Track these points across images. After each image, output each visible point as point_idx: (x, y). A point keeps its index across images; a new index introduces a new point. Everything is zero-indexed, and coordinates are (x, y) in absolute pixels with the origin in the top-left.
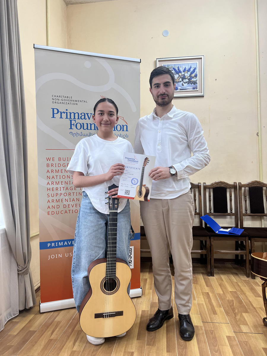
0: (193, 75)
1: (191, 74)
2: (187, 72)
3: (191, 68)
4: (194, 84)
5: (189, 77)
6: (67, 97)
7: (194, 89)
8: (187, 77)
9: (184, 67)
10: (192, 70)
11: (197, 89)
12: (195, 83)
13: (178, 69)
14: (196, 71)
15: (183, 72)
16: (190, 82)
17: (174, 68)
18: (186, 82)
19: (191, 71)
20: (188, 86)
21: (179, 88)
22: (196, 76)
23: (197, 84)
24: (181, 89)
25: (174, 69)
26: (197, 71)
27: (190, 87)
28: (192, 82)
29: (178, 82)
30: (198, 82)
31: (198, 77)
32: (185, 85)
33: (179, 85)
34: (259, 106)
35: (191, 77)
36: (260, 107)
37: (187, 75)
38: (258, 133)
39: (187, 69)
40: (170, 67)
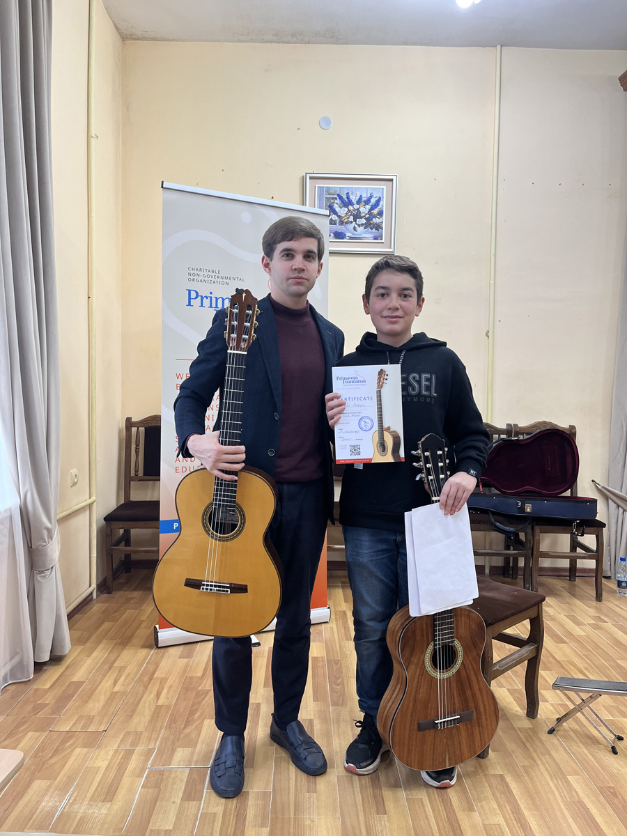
0: (375, 211)
1: (373, 208)
2: (363, 204)
3: (371, 197)
4: (377, 229)
5: (368, 216)
6: (213, 271)
7: (376, 238)
8: (363, 215)
9: (359, 195)
10: (373, 201)
11: (382, 239)
12: (378, 227)
13: (348, 198)
14: (381, 203)
15: (357, 204)
16: (368, 225)
17: (338, 195)
18: (362, 225)
19: (371, 204)
20: (365, 233)
21: (348, 234)
22: (381, 213)
23: (382, 229)
24: (351, 238)
25: (340, 197)
26: (383, 203)
27: (368, 235)
28: (373, 226)
29: (346, 223)
30: (384, 226)
31: (384, 217)
32: (360, 230)
33: (347, 229)
34: (492, 282)
35: (371, 216)
36: (495, 283)
37: (364, 210)
38: (488, 331)
39: (364, 199)
40: (332, 191)
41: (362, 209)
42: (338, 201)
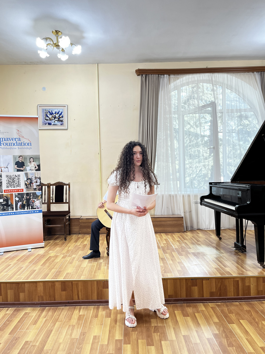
1: (60, 115)
2: (57, 114)
7: (61, 125)
8: (57, 117)
9: (55, 111)
10: (60, 113)
11: (63, 125)
13: (52, 112)
14: (62, 113)
15: (55, 114)
16: (59, 120)
17: (49, 111)
18: (57, 120)
21: (52, 124)
22: (62, 117)
27: (59, 123)
29: (52, 120)
30: (63, 121)
31: (64, 118)
32: (56, 122)
33: (52, 122)
35: (59, 118)
37: (57, 116)
38: (99, 153)
39: (57, 112)
40: (47, 110)
41: (56, 116)
42: (49, 113)
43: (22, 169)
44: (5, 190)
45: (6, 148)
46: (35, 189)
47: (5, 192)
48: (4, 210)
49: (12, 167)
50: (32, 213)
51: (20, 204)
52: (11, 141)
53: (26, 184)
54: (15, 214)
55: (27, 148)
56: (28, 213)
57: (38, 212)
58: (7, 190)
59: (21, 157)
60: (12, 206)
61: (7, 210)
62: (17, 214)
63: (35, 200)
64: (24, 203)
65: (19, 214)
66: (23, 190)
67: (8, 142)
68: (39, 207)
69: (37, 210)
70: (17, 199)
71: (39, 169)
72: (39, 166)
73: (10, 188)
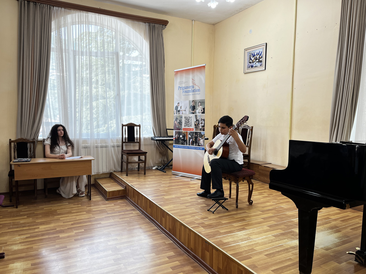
0: (260, 57)
7: (261, 66)
8: (258, 58)
13: (254, 54)
14: (262, 53)
16: (259, 61)
18: (257, 62)
20: (258, 64)
22: (262, 57)
24: (255, 67)
30: (262, 61)
33: (254, 64)
39: (258, 53)
40: (250, 53)
42: (252, 56)
43: (193, 112)
44: (183, 128)
45: (186, 95)
46: (201, 129)
47: (183, 130)
48: (182, 144)
49: (188, 110)
50: (198, 149)
51: (191, 140)
52: (189, 89)
53: (195, 124)
54: (188, 148)
55: (197, 94)
56: (196, 149)
57: (202, 149)
58: (184, 128)
59: (193, 102)
60: (187, 141)
61: (184, 144)
62: (189, 148)
63: (200, 138)
64: (194, 140)
65: (190, 149)
66: (193, 129)
67: (186, 90)
68: (202, 145)
69: (201, 148)
70: (190, 136)
71: (203, 113)
72: (204, 109)
73: (186, 127)
